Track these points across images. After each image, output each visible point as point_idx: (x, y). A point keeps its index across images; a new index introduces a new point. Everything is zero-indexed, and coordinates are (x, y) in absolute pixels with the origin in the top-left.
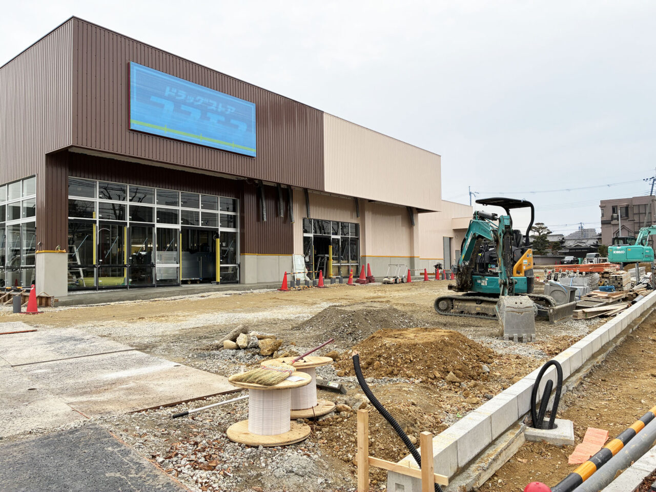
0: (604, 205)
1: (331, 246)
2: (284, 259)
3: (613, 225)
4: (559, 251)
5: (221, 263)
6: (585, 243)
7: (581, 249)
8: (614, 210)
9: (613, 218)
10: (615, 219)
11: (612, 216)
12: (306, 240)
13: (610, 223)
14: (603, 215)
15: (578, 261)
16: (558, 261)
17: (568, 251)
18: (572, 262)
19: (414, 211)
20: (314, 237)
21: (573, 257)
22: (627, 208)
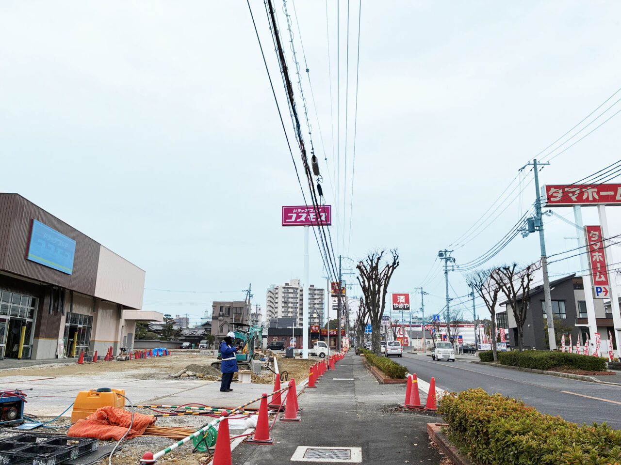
0: (215, 305)
1: (77, 333)
2: (54, 341)
3: (220, 320)
4: (179, 338)
5: (24, 344)
6: (196, 332)
7: (194, 337)
8: (221, 308)
9: (220, 315)
10: (221, 316)
11: (220, 314)
12: (66, 327)
13: (218, 319)
14: (213, 313)
15: (192, 346)
16: (178, 346)
17: (184, 338)
18: (188, 347)
19: (122, 307)
20: (70, 326)
21: (189, 343)
22: (229, 308)
